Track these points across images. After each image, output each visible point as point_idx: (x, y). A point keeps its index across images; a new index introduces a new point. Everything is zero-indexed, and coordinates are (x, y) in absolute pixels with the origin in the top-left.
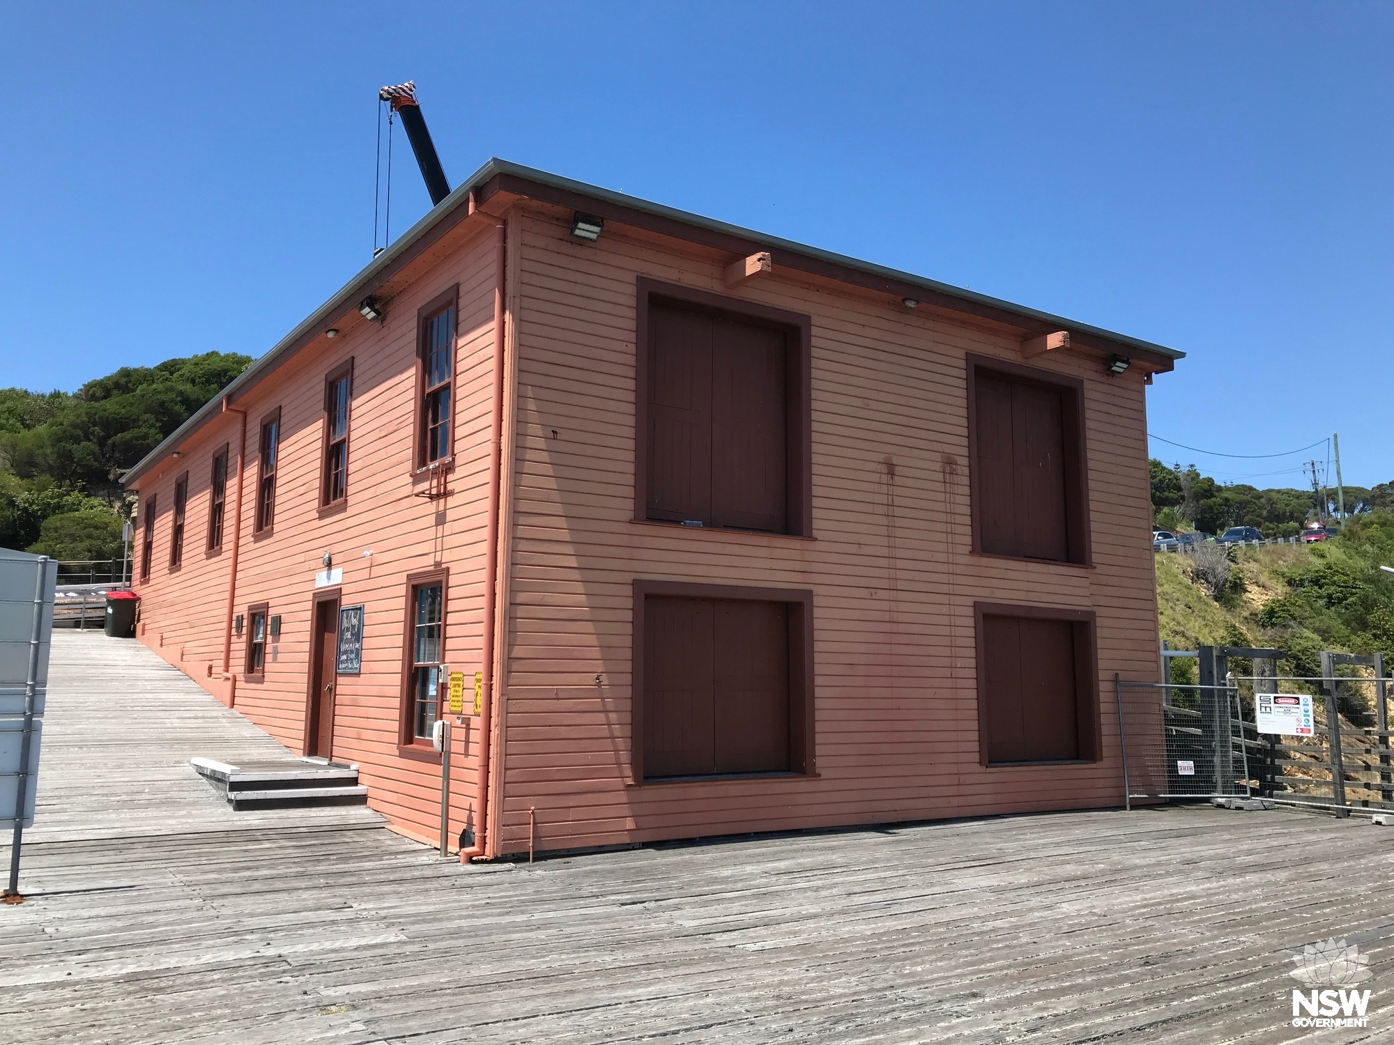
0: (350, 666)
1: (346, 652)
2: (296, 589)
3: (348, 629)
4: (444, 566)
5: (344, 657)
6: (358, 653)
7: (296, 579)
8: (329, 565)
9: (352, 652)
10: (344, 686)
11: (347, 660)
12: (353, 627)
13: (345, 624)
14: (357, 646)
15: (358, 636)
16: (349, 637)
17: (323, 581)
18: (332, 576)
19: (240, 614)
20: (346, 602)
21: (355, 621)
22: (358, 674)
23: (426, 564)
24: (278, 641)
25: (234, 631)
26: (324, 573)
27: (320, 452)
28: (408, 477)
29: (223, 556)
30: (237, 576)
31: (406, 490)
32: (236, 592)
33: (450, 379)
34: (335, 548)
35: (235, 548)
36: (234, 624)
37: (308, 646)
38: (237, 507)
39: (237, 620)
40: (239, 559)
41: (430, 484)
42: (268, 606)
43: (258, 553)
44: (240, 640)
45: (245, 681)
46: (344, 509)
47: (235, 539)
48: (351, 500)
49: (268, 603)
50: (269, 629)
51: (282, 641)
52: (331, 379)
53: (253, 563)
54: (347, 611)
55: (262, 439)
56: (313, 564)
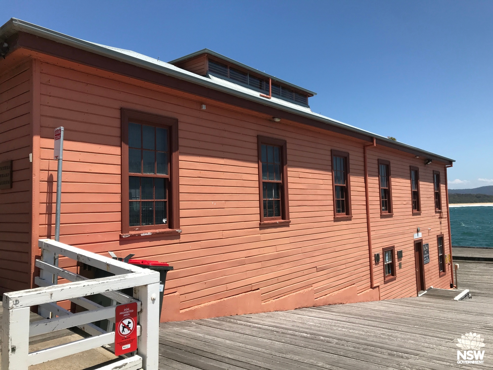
0: (427, 261)
1: (426, 257)
2: (406, 239)
3: (425, 251)
4: (442, 233)
5: (425, 259)
6: (429, 256)
7: (406, 236)
8: (418, 231)
9: (427, 257)
10: (426, 267)
11: (426, 260)
12: (427, 250)
13: (424, 249)
14: (428, 254)
15: (428, 252)
16: (426, 253)
17: (416, 236)
18: (419, 235)
19: (376, 253)
20: (424, 243)
21: (427, 248)
22: (429, 263)
23: (439, 233)
24: (401, 260)
25: (374, 262)
26: (416, 234)
27: (410, 192)
28: (434, 211)
29: (353, 221)
30: (372, 233)
31: (434, 214)
32: (372, 242)
33: (438, 191)
34: (420, 226)
35: (368, 218)
36: (373, 258)
37: (414, 259)
38: (366, 196)
39: (375, 256)
40: (371, 224)
41: (439, 214)
42: (393, 247)
43: (385, 223)
44: (378, 265)
45: (384, 284)
46: (419, 214)
47: (367, 213)
48: (423, 212)
49: (394, 246)
50: (396, 256)
51: (403, 260)
52: (411, 168)
53: (382, 228)
54: (425, 245)
55: (379, 169)
56: (412, 230)
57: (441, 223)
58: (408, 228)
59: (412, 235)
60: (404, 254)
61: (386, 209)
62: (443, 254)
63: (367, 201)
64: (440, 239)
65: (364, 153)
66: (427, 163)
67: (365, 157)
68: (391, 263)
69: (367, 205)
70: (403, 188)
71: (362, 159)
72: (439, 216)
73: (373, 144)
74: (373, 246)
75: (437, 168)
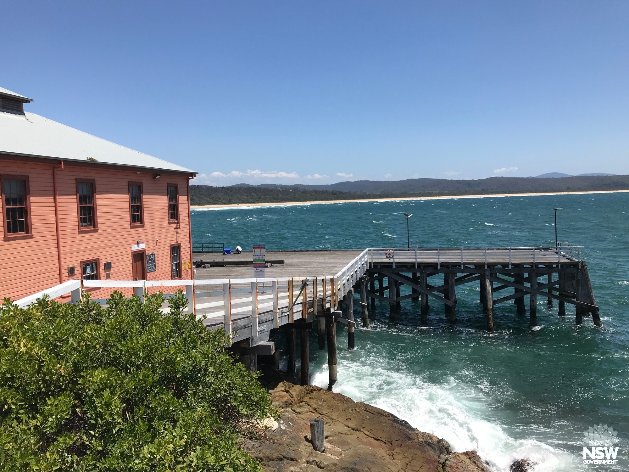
2: (119, 251)
3: (150, 260)
4: (179, 243)
5: (150, 267)
6: (155, 265)
7: (119, 248)
8: (138, 243)
9: (152, 265)
10: (150, 275)
11: (151, 268)
12: (152, 259)
13: (148, 259)
14: (154, 263)
15: (154, 261)
17: (135, 248)
18: (140, 246)
19: (70, 266)
20: (147, 253)
21: (152, 258)
22: (155, 271)
23: (174, 242)
24: (110, 271)
25: (65, 275)
26: (136, 246)
27: (128, 207)
28: (167, 222)
29: (34, 239)
30: (62, 249)
31: (168, 225)
32: (62, 257)
33: (176, 203)
34: (141, 238)
35: (57, 235)
36: (65, 271)
37: (131, 268)
38: (56, 215)
39: (68, 269)
40: (61, 241)
41: (175, 225)
42: (98, 259)
43: (86, 238)
44: (73, 277)
46: (143, 226)
47: (57, 231)
48: (146, 225)
49: (99, 258)
50: (102, 268)
51: (113, 270)
52: (130, 184)
53: (79, 243)
54: (149, 255)
55: (77, 187)
56: (129, 243)
57: (177, 233)
58: (123, 240)
59: (129, 246)
60: (113, 265)
61: (91, 225)
62: (180, 262)
63: (56, 219)
64: (175, 249)
65: (53, 174)
66: (155, 178)
67: (54, 178)
68: (95, 274)
69: (57, 223)
70: (115, 204)
71: (51, 180)
72: (175, 227)
73: (61, 167)
74: (62, 261)
75: (173, 181)
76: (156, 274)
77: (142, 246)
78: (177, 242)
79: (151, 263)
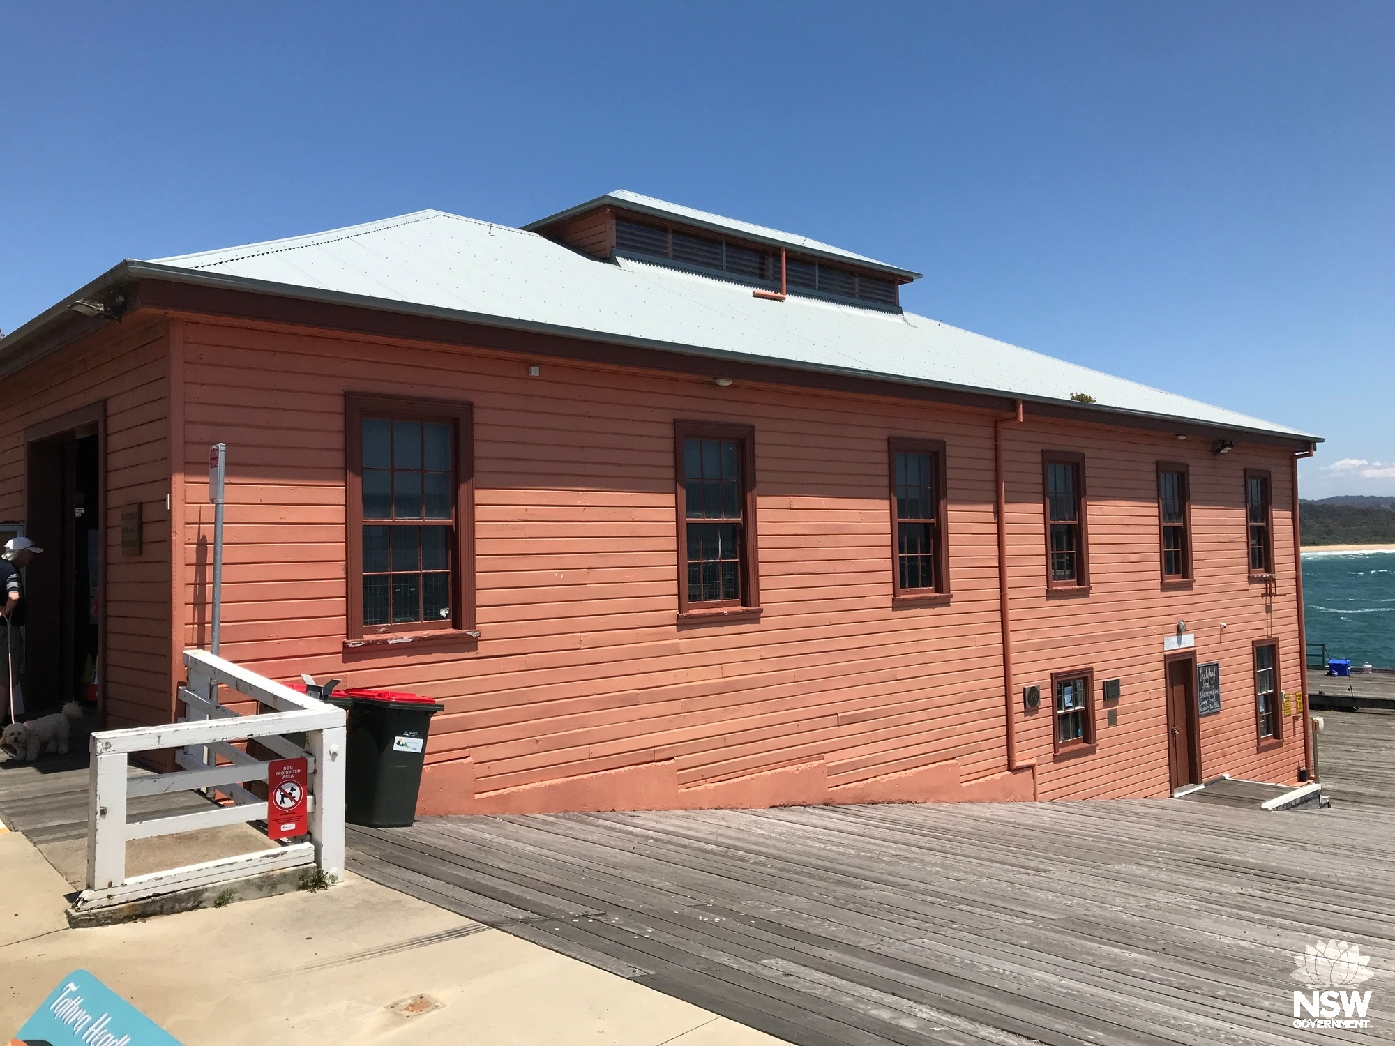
0: (1211, 707)
1: (1206, 698)
2: (1137, 651)
3: (1206, 681)
4: (1273, 636)
5: (1205, 702)
6: (1218, 697)
7: (1137, 642)
8: (1179, 632)
9: (1212, 697)
10: (1205, 725)
11: (1208, 705)
12: (1211, 678)
13: (1203, 677)
14: (1216, 691)
15: (1215, 684)
16: (1208, 686)
17: (1172, 644)
18: (1183, 640)
19: (1028, 686)
20: (1200, 660)
21: (1212, 674)
22: (1218, 712)
23: (1261, 635)
24: (1117, 704)
25: (1018, 707)
26: (1174, 638)
27: (1156, 530)
28: (1244, 577)
29: (953, 607)
30: (1012, 636)
31: (1245, 585)
32: (1013, 658)
33: (1264, 524)
34: (1186, 618)
35: (1002, 599)
36: (1018, 698)
37: (1163, 701)
38: (999, 545)
39: (1024, 693)
40: (1011, 615)
41: (1264, 585)
42: (1090, 671)
43: (1060, 611)
44: (1035, 716)
45: (1055, 762)
46: (1189, 586)
47: (1002, 588)
48: (1198, 581)
49: (1092, 668)
50: (1099, 694)
51: (1123, 703)
52: (1161, 468)
53: (1048, 623)
54: (1204, 667)
55: (1044, 474)
56: (1159, 629)
57: (1269, 609)
58: (1144, 622)
59: (1157, 639)
60: (1123, 690)
61: (1071, 577)
62: (1275, 691)
63: (1001, 556)
64: (1266, 653)
65: (996, 439)
66: (1218, 451)
67: (996, 449)
68: (1082, 711)
69: (1001, 567)
70: (1127, 520)
71: (990, 454)
72: (1263, 591)
73: (1017, 417)
74: (1014, 669)
75: (1259, 461)
76: (1222, 721)
77: (1188, 641)
78: (1269, 636)
79: (1210, 689)
